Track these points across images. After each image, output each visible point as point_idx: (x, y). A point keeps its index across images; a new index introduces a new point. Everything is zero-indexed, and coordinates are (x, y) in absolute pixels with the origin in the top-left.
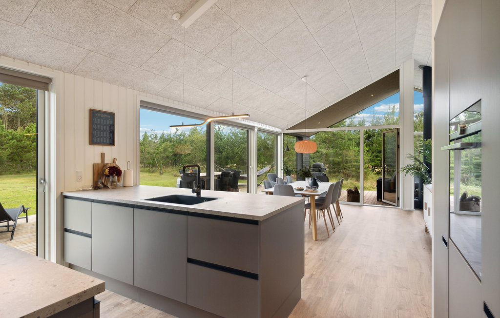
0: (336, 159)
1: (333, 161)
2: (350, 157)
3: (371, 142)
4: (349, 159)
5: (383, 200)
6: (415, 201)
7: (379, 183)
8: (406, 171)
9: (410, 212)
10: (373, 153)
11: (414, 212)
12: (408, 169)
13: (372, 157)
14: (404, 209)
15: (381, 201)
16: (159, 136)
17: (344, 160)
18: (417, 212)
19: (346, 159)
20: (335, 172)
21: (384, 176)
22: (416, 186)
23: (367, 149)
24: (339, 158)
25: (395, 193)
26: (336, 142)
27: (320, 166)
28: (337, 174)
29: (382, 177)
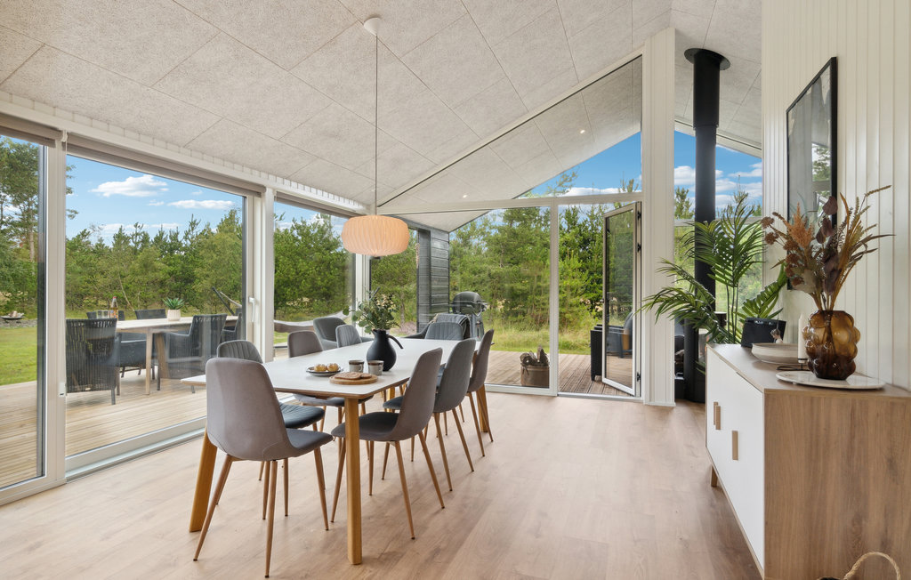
0: (518, 286)
1: (512, 289)
2: (545, 282)
3: (589, 252)
4: (545, 285)
5: (604, 380)
6: (676, 381)
7: (596, 336)
8: (657, 306)
9: (664, 411)
10: (591, 273)
11: (675, 410)
12: (663, 300)
13: (589, 282)
14: (652, 403)
15: (600, 381)
16: (152, 238)
17: (534, 287)
18: (682, 412)
19: (539, 287)
20: (516, 314)
21: (607, 321)
22: (679, 344)
23: (580, 265)
24: (524, 285)
25: (631, 358)
26: (520, 249)
27: (470, 298)
28: (520, 317)
29: (603, 322)
